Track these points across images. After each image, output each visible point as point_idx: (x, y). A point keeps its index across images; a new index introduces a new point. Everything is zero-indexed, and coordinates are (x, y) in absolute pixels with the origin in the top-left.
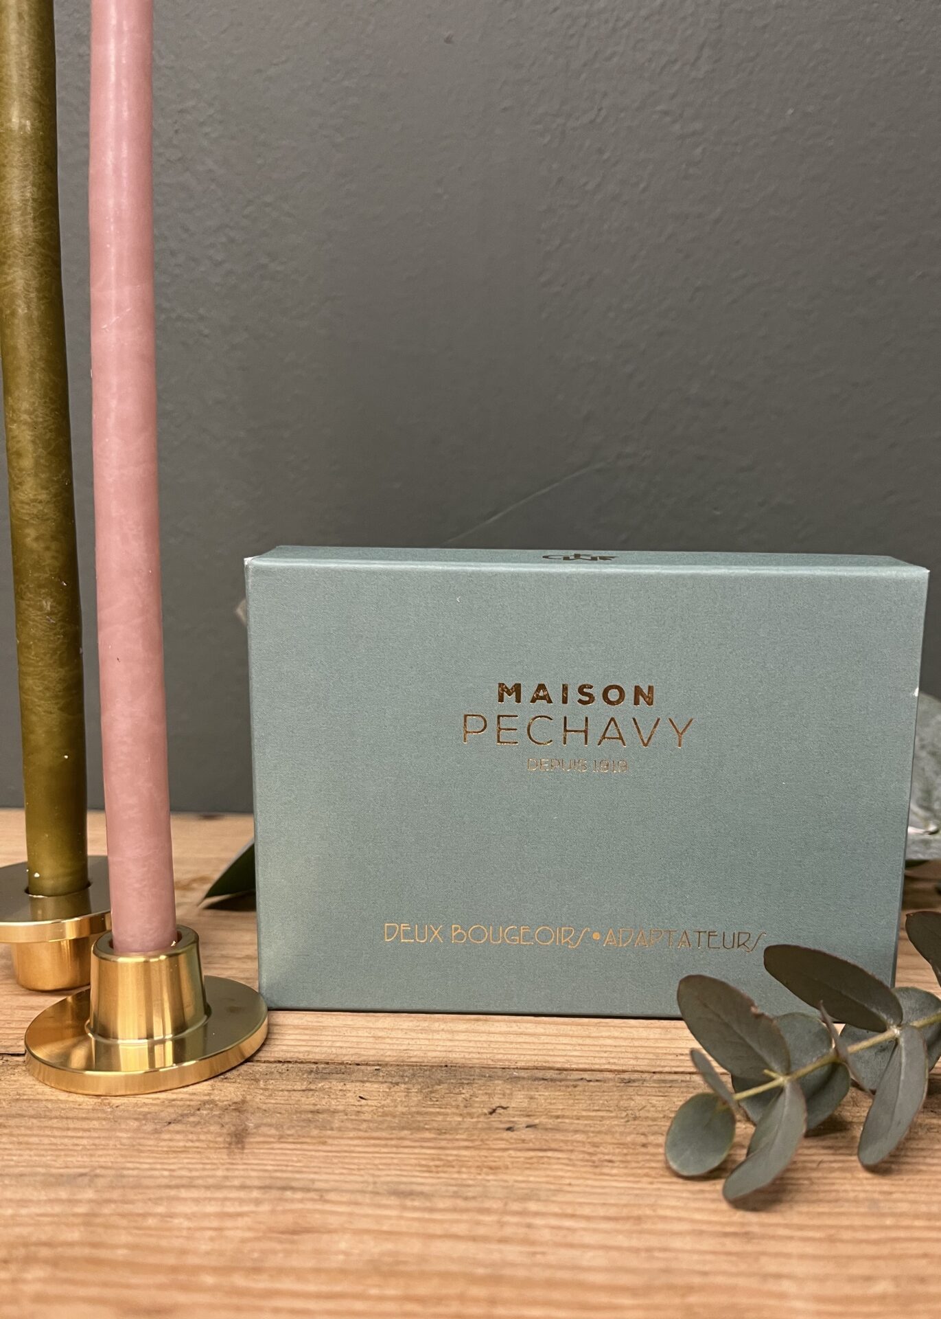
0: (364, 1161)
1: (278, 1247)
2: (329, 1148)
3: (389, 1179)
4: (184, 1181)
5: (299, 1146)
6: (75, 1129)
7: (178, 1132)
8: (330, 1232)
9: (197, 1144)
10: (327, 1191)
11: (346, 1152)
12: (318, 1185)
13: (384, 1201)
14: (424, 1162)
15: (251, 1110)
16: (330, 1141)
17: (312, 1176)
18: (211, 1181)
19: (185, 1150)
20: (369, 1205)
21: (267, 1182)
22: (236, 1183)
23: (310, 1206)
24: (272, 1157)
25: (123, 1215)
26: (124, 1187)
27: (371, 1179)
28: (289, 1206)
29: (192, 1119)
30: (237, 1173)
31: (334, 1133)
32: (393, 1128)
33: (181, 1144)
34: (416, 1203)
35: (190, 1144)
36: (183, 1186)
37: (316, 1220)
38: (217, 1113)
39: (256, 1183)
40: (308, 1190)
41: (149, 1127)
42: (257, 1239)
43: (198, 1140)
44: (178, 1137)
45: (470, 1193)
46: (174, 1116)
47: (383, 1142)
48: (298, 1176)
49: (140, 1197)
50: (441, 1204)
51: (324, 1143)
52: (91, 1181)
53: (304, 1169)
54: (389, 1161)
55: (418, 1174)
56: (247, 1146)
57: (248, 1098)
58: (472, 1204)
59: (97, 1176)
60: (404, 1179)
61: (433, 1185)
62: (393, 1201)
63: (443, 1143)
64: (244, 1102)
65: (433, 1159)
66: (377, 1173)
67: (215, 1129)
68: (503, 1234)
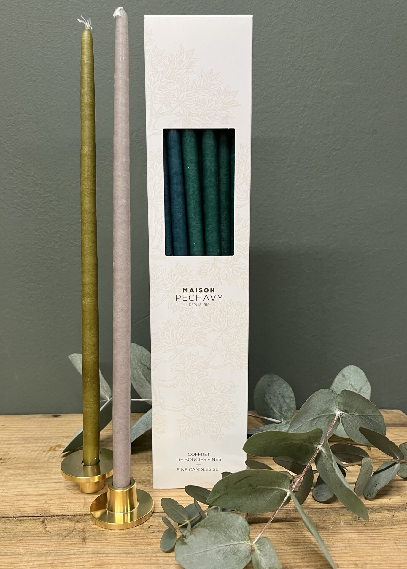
0: (117, 544)
2: (108, 541)
3: (123, 549)
4: (73, 553)
5: (100, 541)
6: (41, 540)
8: (111, 564)
10: (109, 554)
11: (112, 542)
12: (106, 552)
13: (123, 556)
14: (132, 544)
15: (86, 531)
16: (108, 539)
17: (104, 550)
19: (71, 544)
20: (119, 557)
21: (94, 552)
22: (86, 553)
23: (104, 558)
24: (93, 545)
26: (58, 556)
27: (119, 550)
28: (99, 558)
29: (71, 535)
30: (86, 550)
31: (109, 537)
33: (70, 542)
34: (131, 556)
35: (72, 542)
36: (73, 555)
37: (107, 562)
38: (78, 532)
39: (90, 552)
41: (61, 538)
42: (93, 567)
43: (74, 541)
44: (69, 540)
45: (144, 552)
46: (66, 534)
48: (101, 550)
49: (63, 558)
50: (136, 556)
51: (106, 540)
52: (50, 554)
54: (123, 544)
55: (130, 547)
56: (87, 542)
57: (85, 527)
58: (144, 555)
59: (51, 553)
60: (127, 549)
61: (134, 550)
62: (125, 555)
63: (136, 538)
64: (84, 528)
65: (134, 543)
66: (120, 548)
67: (78, 537)
68: (151, 562)
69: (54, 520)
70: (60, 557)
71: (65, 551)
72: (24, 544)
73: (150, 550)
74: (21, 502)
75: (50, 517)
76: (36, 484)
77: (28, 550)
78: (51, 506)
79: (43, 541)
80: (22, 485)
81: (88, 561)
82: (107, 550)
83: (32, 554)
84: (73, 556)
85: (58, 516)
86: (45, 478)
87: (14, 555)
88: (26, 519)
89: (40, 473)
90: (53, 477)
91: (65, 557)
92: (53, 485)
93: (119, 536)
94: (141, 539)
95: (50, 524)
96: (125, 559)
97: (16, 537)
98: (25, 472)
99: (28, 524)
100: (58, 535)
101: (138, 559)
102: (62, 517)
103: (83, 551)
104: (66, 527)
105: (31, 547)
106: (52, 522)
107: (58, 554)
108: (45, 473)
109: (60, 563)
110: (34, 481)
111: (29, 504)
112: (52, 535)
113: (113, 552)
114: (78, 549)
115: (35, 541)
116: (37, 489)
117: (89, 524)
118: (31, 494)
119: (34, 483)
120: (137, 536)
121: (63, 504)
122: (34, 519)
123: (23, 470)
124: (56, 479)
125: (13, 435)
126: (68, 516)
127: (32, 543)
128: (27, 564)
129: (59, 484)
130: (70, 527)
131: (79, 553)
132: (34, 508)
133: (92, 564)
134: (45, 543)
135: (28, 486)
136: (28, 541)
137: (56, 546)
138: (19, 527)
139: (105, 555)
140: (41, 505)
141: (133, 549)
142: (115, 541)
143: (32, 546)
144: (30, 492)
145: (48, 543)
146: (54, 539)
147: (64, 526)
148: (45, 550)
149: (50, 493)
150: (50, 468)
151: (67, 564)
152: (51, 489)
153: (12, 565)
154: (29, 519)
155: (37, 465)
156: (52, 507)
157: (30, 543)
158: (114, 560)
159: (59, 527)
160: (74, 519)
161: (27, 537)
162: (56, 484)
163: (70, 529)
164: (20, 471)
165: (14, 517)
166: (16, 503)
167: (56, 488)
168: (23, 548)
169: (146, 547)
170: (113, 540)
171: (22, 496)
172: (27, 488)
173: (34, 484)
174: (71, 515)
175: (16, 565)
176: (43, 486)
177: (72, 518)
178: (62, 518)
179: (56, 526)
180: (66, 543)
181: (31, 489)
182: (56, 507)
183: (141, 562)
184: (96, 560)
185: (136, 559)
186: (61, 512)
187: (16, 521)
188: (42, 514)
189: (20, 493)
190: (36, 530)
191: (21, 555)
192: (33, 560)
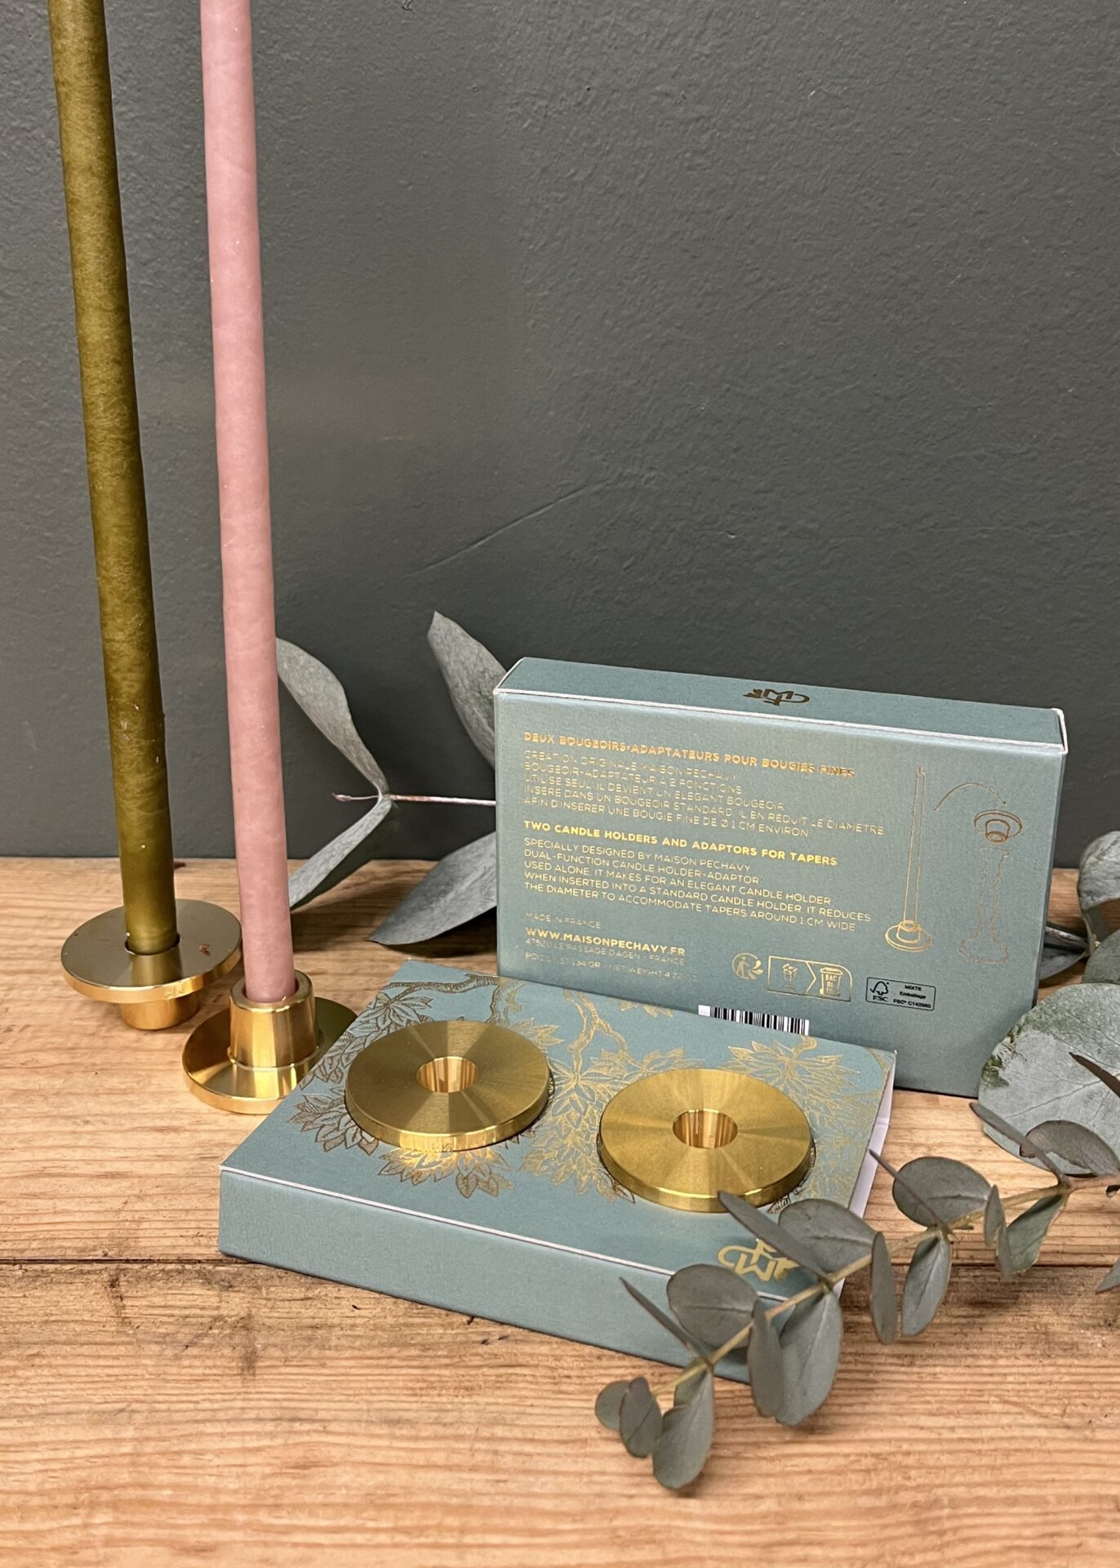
0: (359, 1385)
1: (294, 1482)
2: (328, 1371)
3: (380, 1405)
4: (208, 1415)
5: (303, 1370)
7: (195, 1357)
8: (334, 1465)
9: (215, 1371)
10: (329, 1421)
11: (343, 1375)
12: (322, 1415)
13: (377, 1430)
14: (410, 1385)
15: (257, 1327)
16: (329, 1363)
17: (314, 1405)
18: (231, 1414)
19: (205, 1378)
20: (364, 1435)
22: (252, 1414)
24: (280, 1384)
25: (163, 1454)
27: (365, 1406)
28: (298, 1439)
29: (206, 1341)
30: (252, 1404)
31: (333, 1353)
32: (383, 1345)
33: (201, 1371)
34: (404, 1432)
35: (208, 1371)
37: (319, 1454)
38: (228, 1332)
39: (268, 1414)
40: (314, 1421)
41: (169, 1352)
42: (274, 1474)
43: (215, 1366)
44: (197, 1363)
45: (448, 1418)
46: (189, 1338)
47: (375, 1362)
48: (304, 1405)
49: (175, 1433)
50: (424, 1434)
51: (323, 1366)
53: (308, 1397)
54: (379, 1385)
55: (404, 1398)
56: (257, 1372)
57: (253, 1311)
58: (450, 1431)
60: (393, 1405)
61: (418, 1410)
62: (384, 1430)
63: (426, 1362)
64: (250, 1316)
65: (418, 1381)
66: (371, 1398)
67: (227, 1351)
68: (473, 1462)
69: (152, 1278)
70: (165, 1431)
71: (183, 1406)
72: (45, 1372)
73: (470, 1411)
74: (42, 1204)
75: (136, 1266)
76: (94, 1133)
77: (57, 1400)
78: (139, 1221)
79: (110, 1362)
80: (47, 1134)
81: (258, 1450)
82: (325, 1405)
83: (69, 1413)
85: (166, 1262)
86: (124, 1109)
87: (10, 1417)
88: (55, 1272)
89: (111, 1092)
90: (153, 1107)
92: (151, 1139)
93: (369, 1353)
94: (441, 1366)
95: (135, 1294)
96: (385, 1443)
97: (18, 1344)
98: (58, 1083)
99: (61, 1291)
100: (163, 1340)
101: (430, 1445)
102: (179, 1267)
103: (243, 1409)
104: (191, 1307)
105: (68, 1386)
106: (142, 1285)
107: (158, 1415)
108: (124, 1092)
110: (87, 1122)
111: (65, 1212)
112: (144, 1341)
113: (346, 1415)
114: (226, 1397)
115: (81, 1361)
116: (98, 1154)
117: (269, 1299)
118: (76, 1171)
119: (89, 1128)
120: (430, 1353)
121: (183, 1216)
122: (82, 1272)
123: (54, 1076)
124: (162, 1116)
125: (24, 937)
126: (200, 1262)
127: (72, 1371)
128: (52, 1454)
129: (172, 1135)
130: (203, 1308)
132: (83, 1226)
133: (272, 1461)
134: (116, 1371)
135: (69, 1140)
136: (60, 1361)
137: (152, 1383)
138: (29, 1302)
139: (317, 1426)
140: (110, 1217)
141: (410, 1407)
142: (354, 1371)
143: (71, 1383)
144: (73, 1164)
145: (126, 1371)
146: (146, 1356)
147: (184, 1303)
148: (115, 1398)
149: (138, 1168)
150: (144, 1073)
152: (145, 1154)
154: (66, 1272)
155: (98, 1059)
156: (145, 1225)
157: (62, 1371)
158: (349, 1445)
159: (165, 1307)
160: (218, 1278)
161: (56, 1343)
162: (159, 1135)
163: (202, 1316)
164: (41, 1081)
165: (15, 1262)
166: (25, 1205)
167: (160, 1153)
168: (39, 1390)
169: (456, 1400)
170: (346, 1367)
171: (47, 1180)
172: (63, 1147)
173: (88, 1133)
174: (208, 1261)
176: (118, 1140)
177: (210, 1272)
178: (179, 1272)
179: (158, 1301)
180: (185, 1371)
181: (79, 1154)
182: (160, 1225)
183: (439, 1458)
184: (285, 1445)
185: (421, 1445)
186: (174, 1247)
187: (21, 1279)
188: (112, 1254)
189: (39, 1166)
190: (87, 1317)
191: (31, 1417)
192: (71, 1437)
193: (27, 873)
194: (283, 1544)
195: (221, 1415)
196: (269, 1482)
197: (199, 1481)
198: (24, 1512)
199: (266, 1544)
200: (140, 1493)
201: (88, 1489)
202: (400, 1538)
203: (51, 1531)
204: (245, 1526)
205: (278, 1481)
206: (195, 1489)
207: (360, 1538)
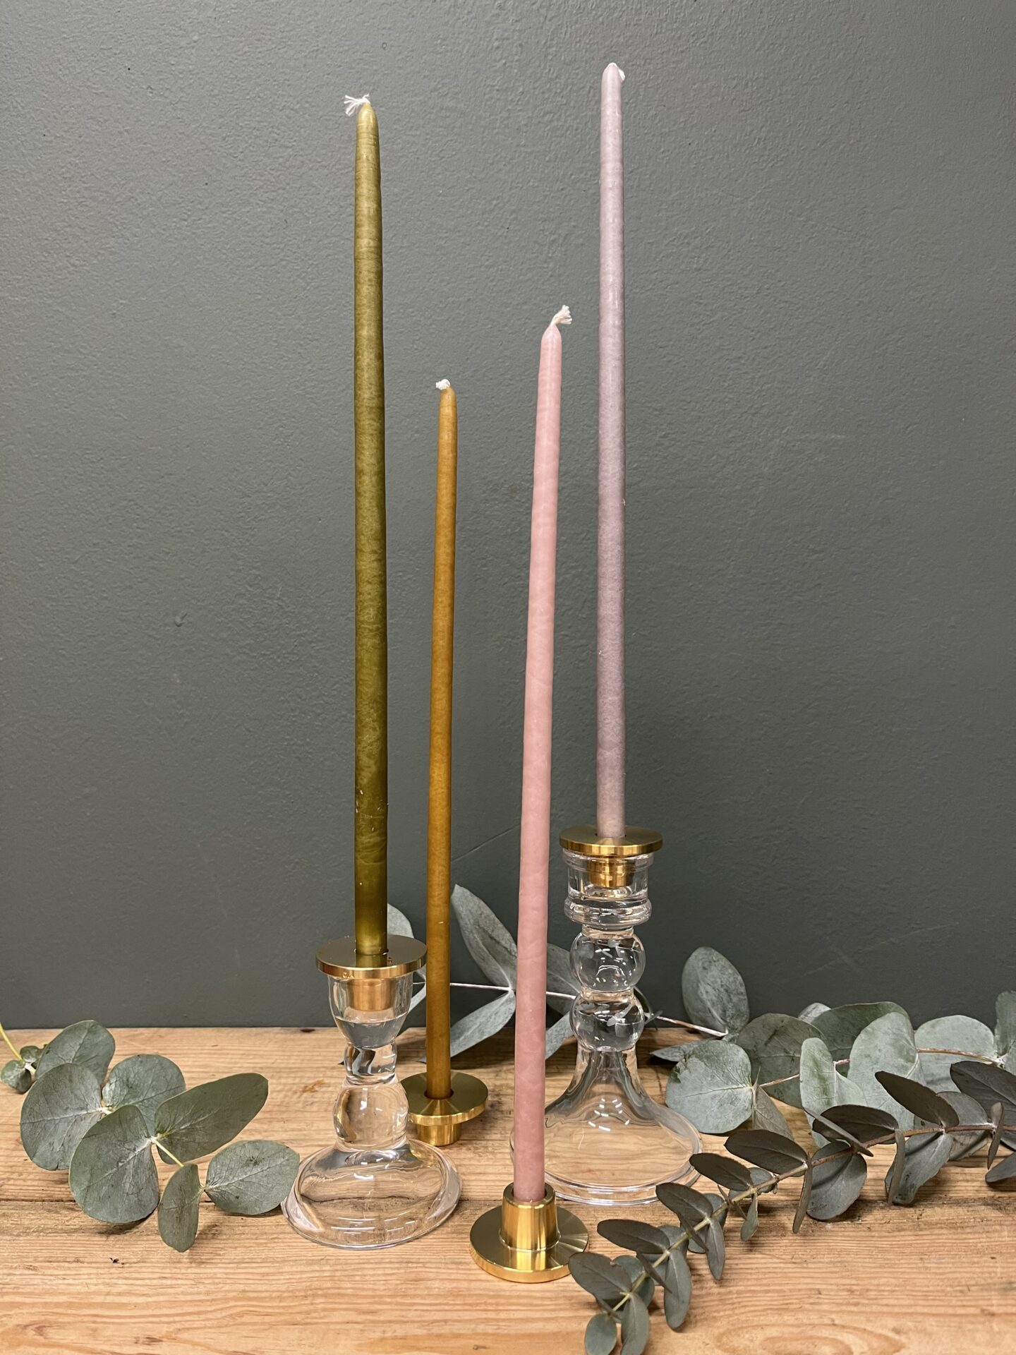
10: (426, 1263)
13: (450, 1266)
20: (444, 1268)
21: (401, 1260)
23: (420, 1269)
28: (411, 1270)
37: (423, 1275)
40: (418, 1263)
59: (328, 1260)
70: (345, 1267)
84: (366, 1266)
87: (267, 1262)
91: (353, 1267)
96: (455, 1271)
98: (265, 1127)
109: (345, 1276)
123: (262, 1123)
125: (236, 1063)
128: (291, 1277)
131: (376, 1261)
151: (357, 1278)
153: (265, 1278)
155: (284, 1116)
158: (437, 1272)
168: (279, 1252)
175: (271, 1278)
184: (405, 1272)
191: (278, 1262)
192: (299, 1269)
193: (231, 1034)
194: (410, 1310)
195: (372, 1261)
196: (399, 1287)
197: (365, 1286)
198: (281, 1299)
199: (402, 1310)
200: (336, 1291)
201: (311, 1290)
202: (466, 1307)
203: (295, 1306)
204: (390, 1303)
205: (404, 1286)
206: (363, 1289)
207: (447, 1308)
